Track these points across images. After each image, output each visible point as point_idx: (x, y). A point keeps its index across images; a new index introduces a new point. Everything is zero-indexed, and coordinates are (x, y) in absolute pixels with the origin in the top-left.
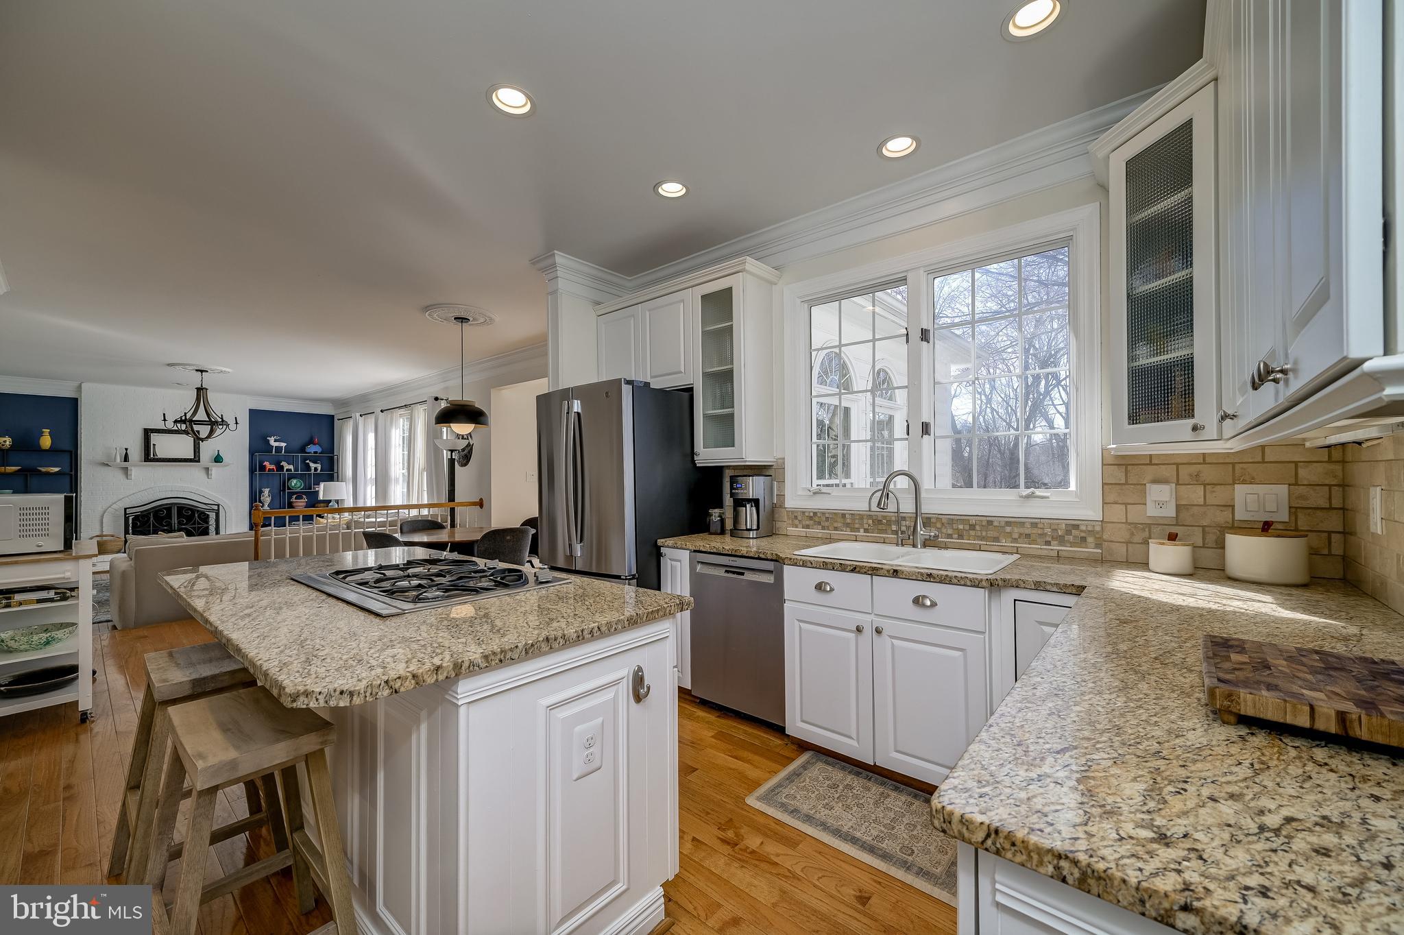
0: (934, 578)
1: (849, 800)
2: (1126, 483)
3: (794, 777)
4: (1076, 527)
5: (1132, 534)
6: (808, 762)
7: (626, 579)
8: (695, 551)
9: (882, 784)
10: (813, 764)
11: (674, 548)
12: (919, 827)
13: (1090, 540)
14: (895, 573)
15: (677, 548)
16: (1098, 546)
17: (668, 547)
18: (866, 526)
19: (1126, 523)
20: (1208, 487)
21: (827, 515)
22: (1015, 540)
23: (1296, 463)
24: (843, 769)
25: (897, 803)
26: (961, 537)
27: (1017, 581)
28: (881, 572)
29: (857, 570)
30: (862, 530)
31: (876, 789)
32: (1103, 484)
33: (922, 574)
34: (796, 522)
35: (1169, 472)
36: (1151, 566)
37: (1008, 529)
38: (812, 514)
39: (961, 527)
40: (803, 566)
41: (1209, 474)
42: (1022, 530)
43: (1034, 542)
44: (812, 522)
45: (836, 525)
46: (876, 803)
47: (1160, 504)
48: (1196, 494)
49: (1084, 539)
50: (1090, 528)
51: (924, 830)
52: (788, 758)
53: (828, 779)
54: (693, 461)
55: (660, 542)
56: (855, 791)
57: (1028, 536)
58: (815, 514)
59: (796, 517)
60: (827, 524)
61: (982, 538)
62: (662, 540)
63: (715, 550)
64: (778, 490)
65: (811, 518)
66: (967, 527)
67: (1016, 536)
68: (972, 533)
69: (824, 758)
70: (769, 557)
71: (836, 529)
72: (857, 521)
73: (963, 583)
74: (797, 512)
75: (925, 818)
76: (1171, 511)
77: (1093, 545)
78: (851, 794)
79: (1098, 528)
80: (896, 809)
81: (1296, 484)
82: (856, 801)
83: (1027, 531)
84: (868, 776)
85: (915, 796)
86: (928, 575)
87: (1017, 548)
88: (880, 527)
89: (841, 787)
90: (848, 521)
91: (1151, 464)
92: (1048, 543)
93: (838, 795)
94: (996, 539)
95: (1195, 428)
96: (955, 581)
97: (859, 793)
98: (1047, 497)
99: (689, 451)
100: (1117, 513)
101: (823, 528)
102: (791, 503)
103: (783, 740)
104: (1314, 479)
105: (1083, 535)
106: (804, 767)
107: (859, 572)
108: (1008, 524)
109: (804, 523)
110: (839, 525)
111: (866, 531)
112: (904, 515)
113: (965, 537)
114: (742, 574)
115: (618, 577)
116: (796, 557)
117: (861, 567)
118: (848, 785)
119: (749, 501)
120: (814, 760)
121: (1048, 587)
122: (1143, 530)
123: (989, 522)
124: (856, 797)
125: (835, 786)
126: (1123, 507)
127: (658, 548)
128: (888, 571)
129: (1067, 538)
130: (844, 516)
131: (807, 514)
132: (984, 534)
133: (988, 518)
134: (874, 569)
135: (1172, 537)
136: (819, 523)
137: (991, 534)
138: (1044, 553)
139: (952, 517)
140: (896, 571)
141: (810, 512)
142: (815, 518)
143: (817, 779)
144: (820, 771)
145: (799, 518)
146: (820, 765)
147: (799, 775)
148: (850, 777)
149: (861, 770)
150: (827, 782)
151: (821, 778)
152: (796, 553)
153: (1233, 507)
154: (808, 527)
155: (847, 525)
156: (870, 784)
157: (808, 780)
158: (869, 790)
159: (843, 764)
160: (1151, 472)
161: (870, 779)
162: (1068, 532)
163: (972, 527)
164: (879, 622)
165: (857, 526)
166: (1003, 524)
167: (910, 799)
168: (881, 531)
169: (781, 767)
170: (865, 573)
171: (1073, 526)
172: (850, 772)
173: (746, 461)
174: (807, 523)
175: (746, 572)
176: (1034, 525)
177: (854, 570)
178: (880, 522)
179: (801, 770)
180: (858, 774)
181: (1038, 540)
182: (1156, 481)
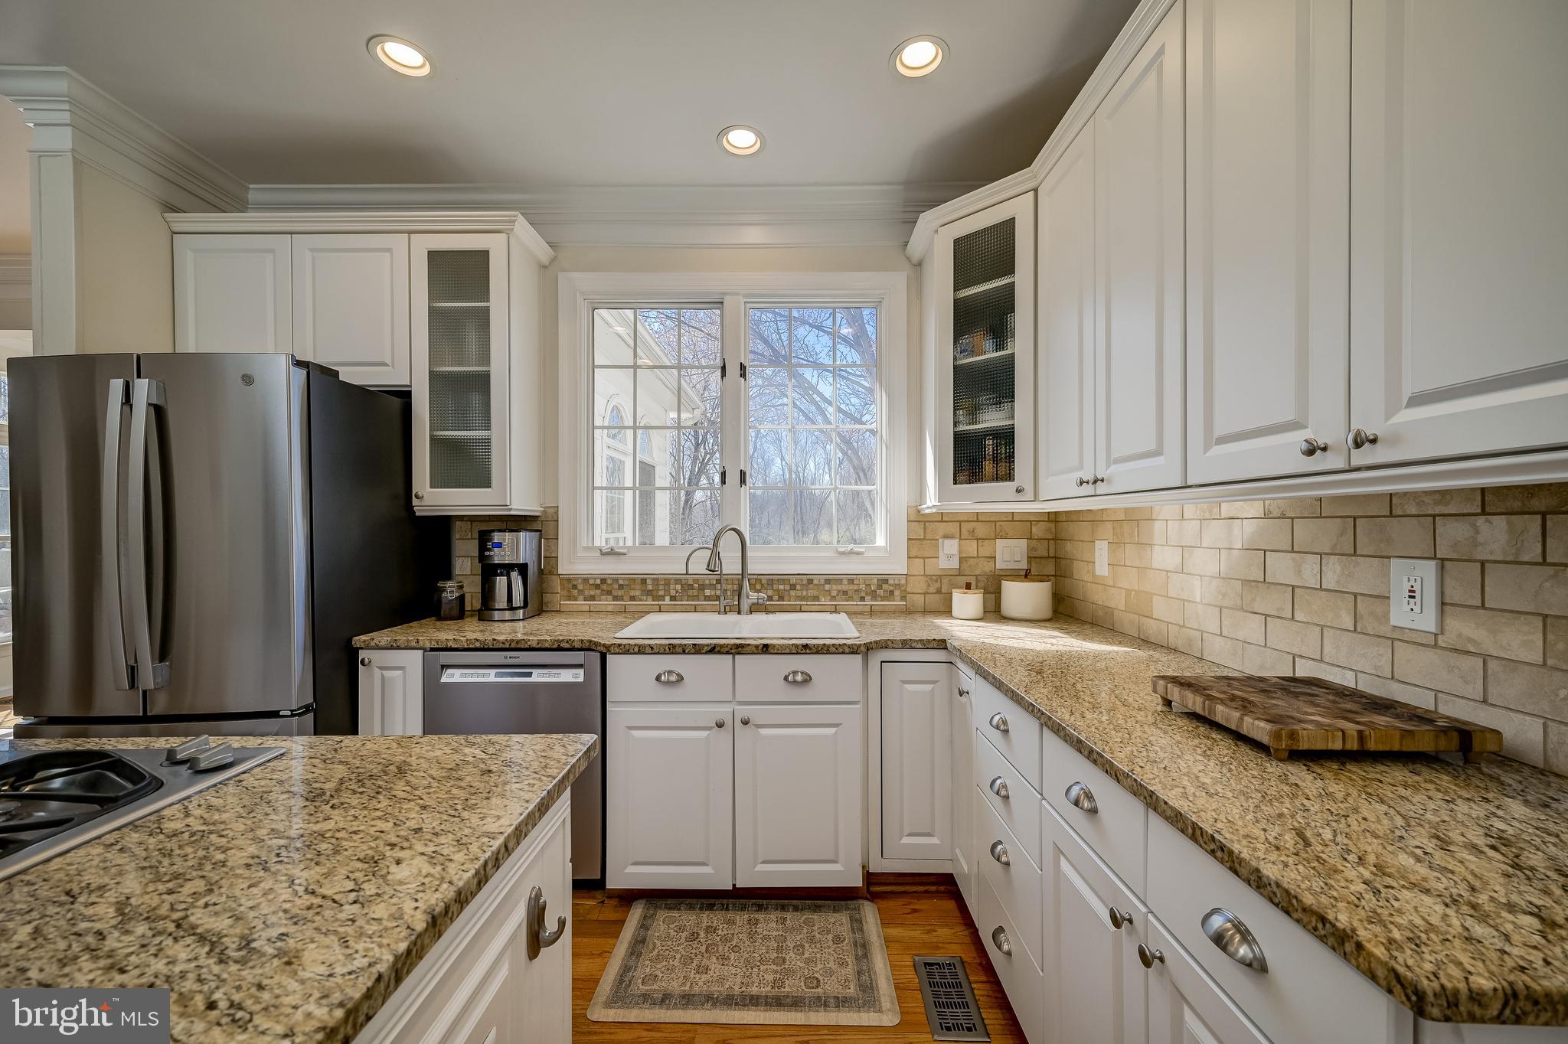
0: (810, 649)
1: (721, 948)
2: (924, 539)
3: (639, 947)
4: (886, 581)
5: (929, 585)
6: (645, 917)
7: (293, 715)
8: (432, 650)
9: (743, 908)
10: (653, 916)
11: (392, 648)
12: (807, 945)
13: (897, 593)
14: (766, 649)
15: (399, 648)
16: (903, 598)
17: (378, 648)
18: (673, 593)
19: (924, 575)
20: (980, 541)
21: (621, 582)
22: (833, 598)
23: (1031, 521)
24: (691, 907)
25: (771, 925)
26: (781, 598)
27: (886, 641)
28: (748, 649)
29: (717, 649)
30: (667, 598)
31: (741, 918)
32: (909, 539)
33: (796, 646)
34: (575, 592)
35: (953, 528)
36: (955, 613)
37: (827, 587)
38: (598, 582)
39: (781, 587)
40: (639, 653)
41: (981, 530)
42: (840, 587)
43: (851, 599)
44: (598, 592)
45: (632, 593)
46: (751, 936)
47: (949, 557)
48: (971, 548)
49: (892, 593)
50: (897, 582)
51: (813, 946)
52: (614, 922)
53: (681, 929)
54: (409, 506)
55: (359, 640)
56: (720, 932)
57: (845, 593)
58: (603, 581)
59: (575, 587)
60: (620, 593)
61: (802, 598)
62: (363, 638)
63: (478, 645)
64: (546, 550)
65: (597, 587)
66: (788, 587)
67: (834, 593)
68: (793, 593)
69: (662, 902)
70: (577, 645)
71: (633, 598)
72: (661, 587)
73: (841, 650)
74: (577, 579)
75: (805, 931)
76: (955, 564)
77: (899, 598)
78: (718, 939)
79: (903, 582)
80: (775, 933)
81: (1031, 539)
82: (728, 944)
83: (845, 588)
84: (723, 905)
85: (783, 908)
86: (803, 646)
87: (836, 605)
88: (690, 593)
89: (702, 934)
90: (650, 587)
91: (942, 521)
92: (862, 599)
93: (704, 947)
94: (816, 598)
95: (1019, 491)
96: (833, 649)
97: (725, 932)
98: (862, 553)
99: (400, 489)
100: (918, 566)
101: (615, 598)
102: (564, 568)
103: (594, 898)
104: (1041, 535)
105: (891, 588)
106: (644, 926)
107: (719, 653)
108: (828, 581)
109: (587, 593)
110: (638, 593)
111: (673, 598)
112: (726, 577)
113: (785, 599)
114: (529, 675)
115: (275, 714)
116: (619, 641)
117: (722, 646)
118: (707, 927)
119: (510, 567)
120: (651, 912)
121: (914, 645)
122: (936, 581)
123: (809, 581)
124: (725, 939)
125: (694, 937)
126: (922, 561)
127: (355, 652)
128: (757, 647)
129: (878, 592)
130: (644, 581)
131: (591, 582)
132: (804, 593)
133: (808, 577)
134: (738, 646)
135: (968, 586)
136: (609, 593)
137: (811, 593)
138: (860, 609)
139: (771, 577)
140: (766, 646)
141: (595, 579)
142: (604, 586)
143: (668, 937)
144: (667, 923)
145: (580, 587)
146: (662, 915)
147: (643, 941)
148: (705, 916)
149: (711, 901)
150: (684, 935)
151: (673, 933)
152: (617, 635)
153: (995, 557)
154: (592, 598)
155: (649, 593)
156: (730, 915)
157: (658, 943)
158: (734, 923)
159: (688, 901)
160: (942, 528)
161: (727, 909)
162: (880, 587)
163: (793, 587)
164: (743, 711)
165: (661, 593)
166: (823, 582)
167: (779, 914)
168: (691, 597)
169: (611, 941)
170: (727, 653)
171: (883, 581)
172: (701, 909)
173: (510, 510)
174: (592, 593)
175: (535, 672)
176: (851, 581)
177: (713, 650)
178: (691, 587)
179: (642, 932)
180: (711, 907)
181: (855, 597)
182: (946, 537)
